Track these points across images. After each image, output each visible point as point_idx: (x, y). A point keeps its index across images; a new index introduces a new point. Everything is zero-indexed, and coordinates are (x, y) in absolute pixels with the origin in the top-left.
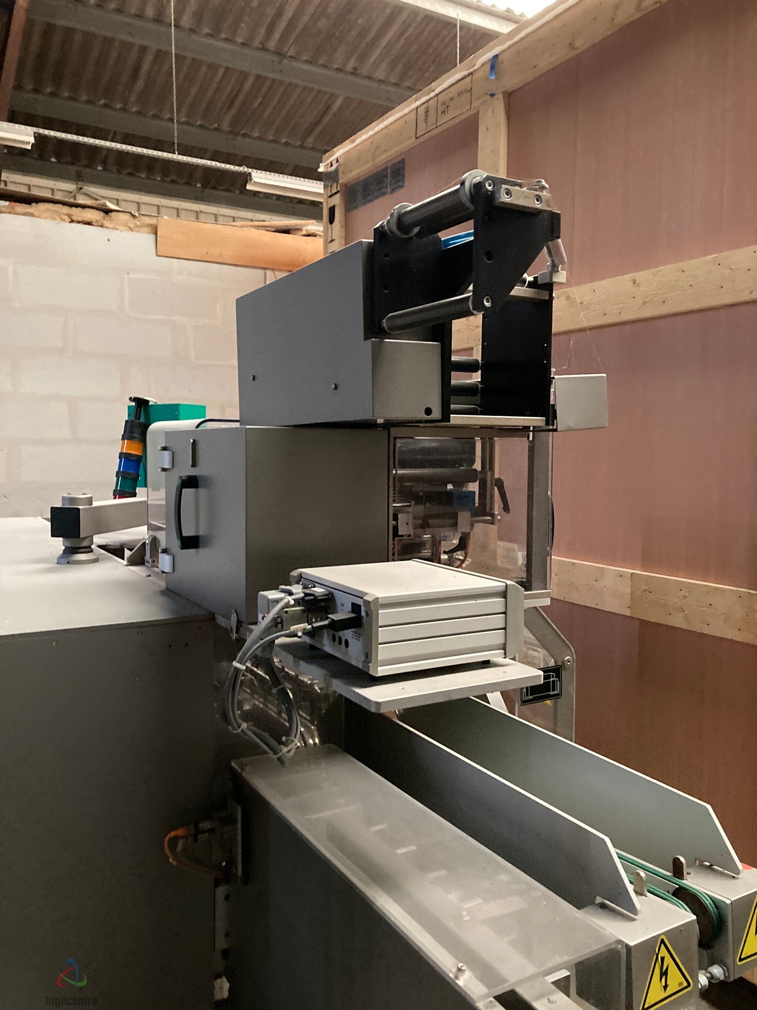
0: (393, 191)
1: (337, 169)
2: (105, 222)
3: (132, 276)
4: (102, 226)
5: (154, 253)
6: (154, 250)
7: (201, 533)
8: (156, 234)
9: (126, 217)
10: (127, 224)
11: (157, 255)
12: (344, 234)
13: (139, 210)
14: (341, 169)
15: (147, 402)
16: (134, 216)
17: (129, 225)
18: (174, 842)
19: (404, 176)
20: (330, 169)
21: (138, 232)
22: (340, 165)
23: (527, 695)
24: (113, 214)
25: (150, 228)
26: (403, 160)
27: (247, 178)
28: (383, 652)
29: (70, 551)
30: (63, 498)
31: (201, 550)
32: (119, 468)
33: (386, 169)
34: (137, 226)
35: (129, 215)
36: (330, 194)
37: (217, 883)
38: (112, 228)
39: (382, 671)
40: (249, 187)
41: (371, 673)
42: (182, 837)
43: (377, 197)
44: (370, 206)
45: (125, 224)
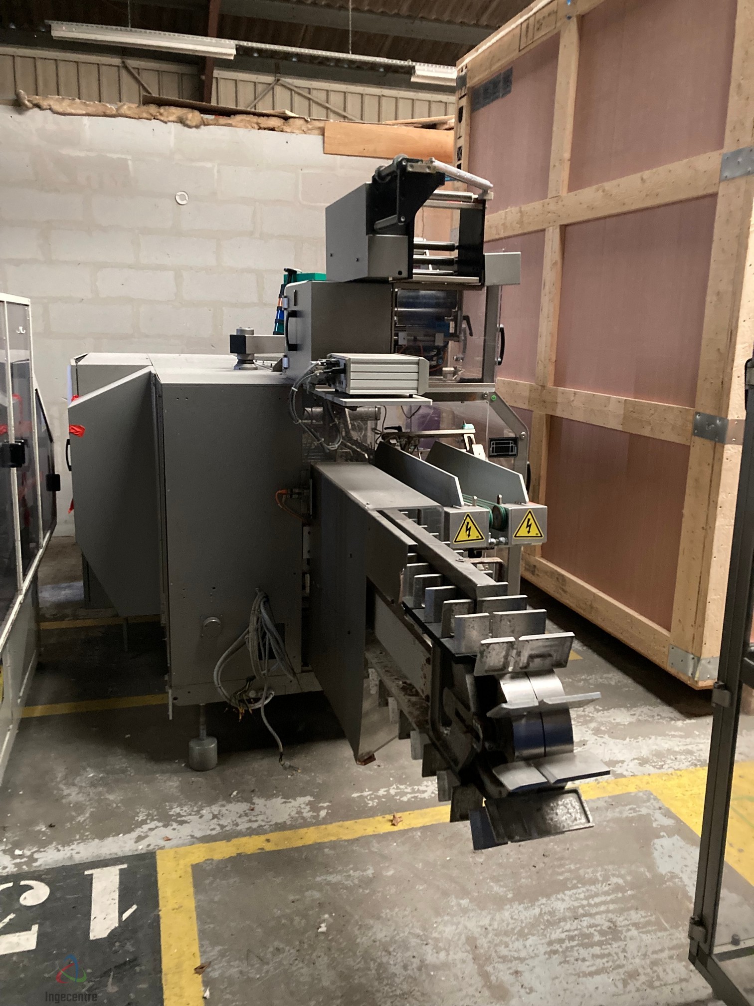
0: (503, 96)
1: (466, 74)
2: (285, 127)
3: (305, 171)
4: (282, 131)
5: (322, 152)
6: (322, 149)
7: (298, 343)
8: (323, 135)
9: (301, 122)
10: (301, 127)
11: (325, 153)
12: (468, 131)
13: (309, 116)
14: (468, 75)
15: (295, 272)
16: (306, 121)
17: (303, 128)
18: (280, 495)
19: (511, 82)
20: (461, 74)
21: (309, 134)
22: (468, 71)
23: (493, 452)
24: (291, 120)
25: (319, 131)
26: (511, 69)
27: (410, 71)
28: (352, 384)
29: (242, 362)
30: (237, 330)
31: (298, 352)
32: (277, 317)
33: (498, 77)
34: (309, 130)
35: (303, 120)
36: (460, 97)
37: (304, 525)
38: (290, 132)
39: (352, 392)
40: (413, 79)
41: (347, 392)
42: (285, 494)
43: (493, 100)
44: (487, 108)
45: (300, 129)
